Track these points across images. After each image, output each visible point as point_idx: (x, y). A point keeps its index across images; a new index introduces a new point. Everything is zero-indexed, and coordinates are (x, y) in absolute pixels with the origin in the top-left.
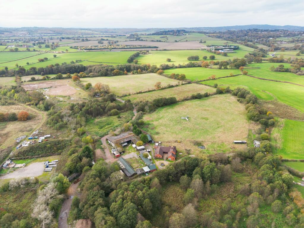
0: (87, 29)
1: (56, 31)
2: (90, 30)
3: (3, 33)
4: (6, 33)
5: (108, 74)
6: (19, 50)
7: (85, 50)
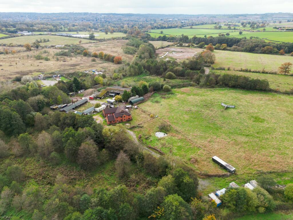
3: (238, 17)
4: (240, 17)
5: (253, 50)
6: (222, 28)
7: (285, 30)
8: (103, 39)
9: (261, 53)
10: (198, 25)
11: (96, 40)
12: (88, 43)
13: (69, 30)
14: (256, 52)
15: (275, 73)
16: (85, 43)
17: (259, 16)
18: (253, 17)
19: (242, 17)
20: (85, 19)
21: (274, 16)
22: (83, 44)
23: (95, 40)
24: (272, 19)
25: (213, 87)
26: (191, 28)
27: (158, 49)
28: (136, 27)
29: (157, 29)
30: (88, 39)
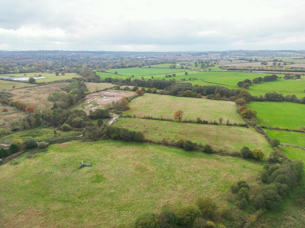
0: (293, 51)
1: (249, 53)
2: (290, 51)
3: (200, 55)
4: (202, 55)
5: (177, 94)
6: (176, 67)
7: (226, 70)
8: (43, 83)
9: (182, 96)
10: (159, 64)
11: (36, 84)
12: (23, 88)
13: (20, 72)
14: (178, 95)
15: (171, 120)
16: (19, 88)
17: (219, 54)
18: (214, 55)
19: (204, 55)
20: (50, 58)
21: (233, 54)
22: (17, 89)
23: (34, 84)
24: (230, 57)
25: (95, 140)
26: (150, 67)
27: (92, 93)
28: (97, 66)
29: (117, 68)
30: (28, 83)
